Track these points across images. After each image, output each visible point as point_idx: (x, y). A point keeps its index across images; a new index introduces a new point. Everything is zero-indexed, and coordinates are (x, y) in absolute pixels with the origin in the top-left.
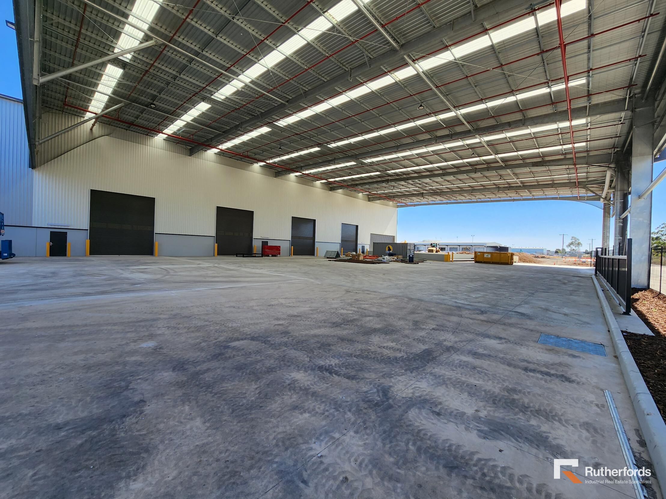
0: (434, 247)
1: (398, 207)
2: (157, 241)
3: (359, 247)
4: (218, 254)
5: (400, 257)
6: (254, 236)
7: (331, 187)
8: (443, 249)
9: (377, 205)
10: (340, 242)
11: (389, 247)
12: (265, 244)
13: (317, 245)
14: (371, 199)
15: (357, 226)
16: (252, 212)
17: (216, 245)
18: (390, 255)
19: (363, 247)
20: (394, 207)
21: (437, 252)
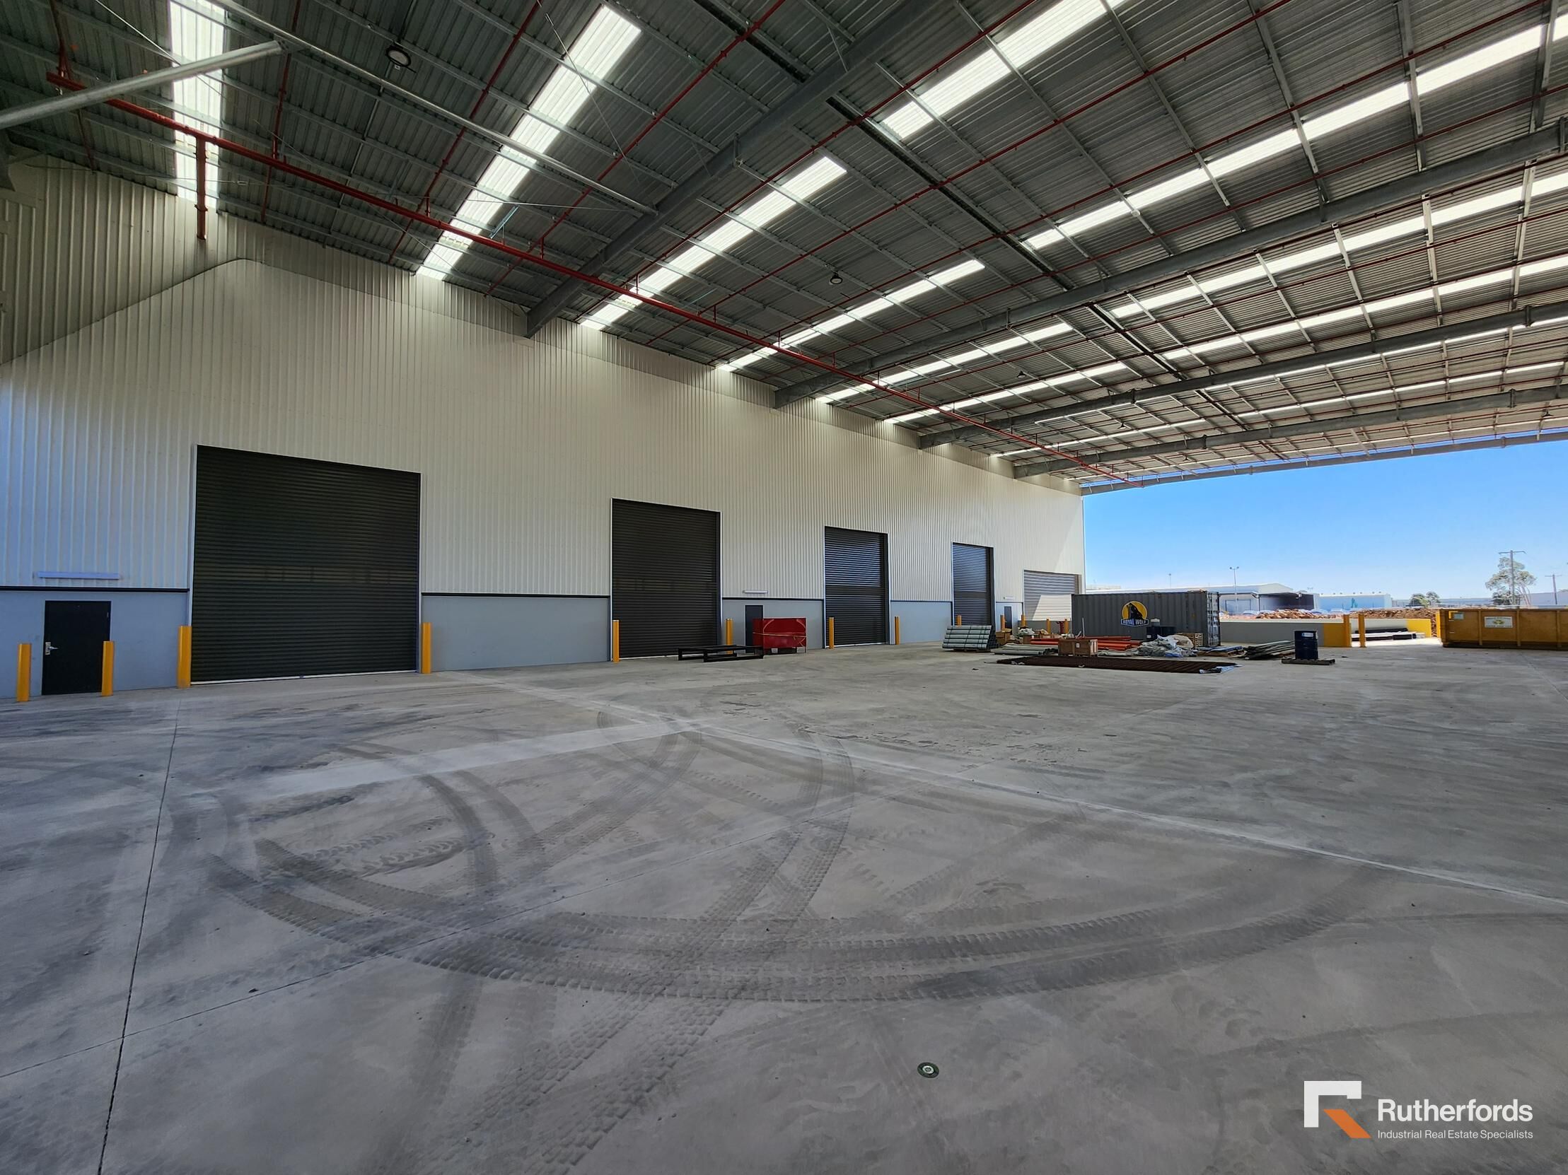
1: (1084, 491)
2: (430, 618)
3: (999, 611)
4: (623, 653)
6: (725, 591)
7: (922, 436)
9: (1036, 485)
10: (951, 599)
11: (1133, 608)
12: (754, 615)
13: (893, 611)
14: (1022, 471)
15: (989, 551)
16: (716, 515)
17: (615, 624)
19: (1008, 610)
20: (1074, 492)
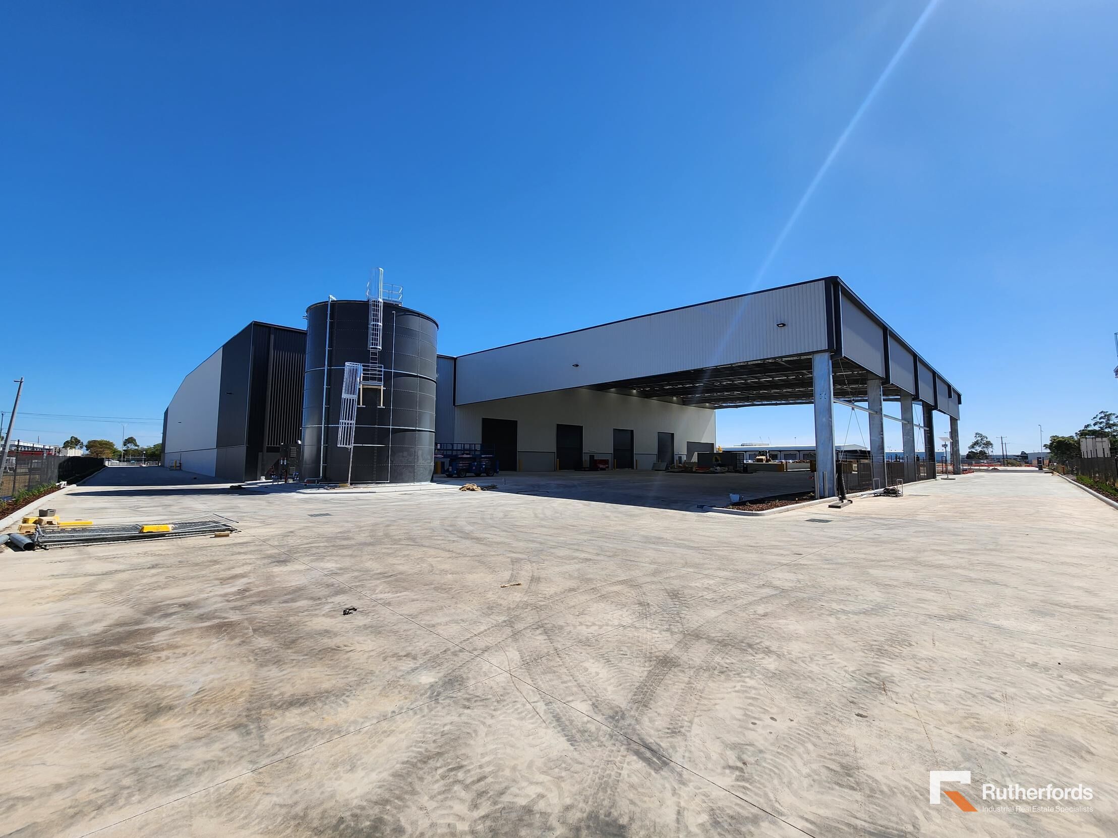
0: (763, 455)
3: (676, 458)
4: (560, 469)
5: (731, 467)
6: (584, 451)
7: (647, 395)
8: (774, 457)
9: (693, 407)
10: (657, 453)
11: (716, 458)
12: (592, 458)
13: (635, 457)
14: (685, 403)
16: (582, 427)
17: (558, 460)
18: (720, 465)
19: (680, 458)
21: (767, 461)
